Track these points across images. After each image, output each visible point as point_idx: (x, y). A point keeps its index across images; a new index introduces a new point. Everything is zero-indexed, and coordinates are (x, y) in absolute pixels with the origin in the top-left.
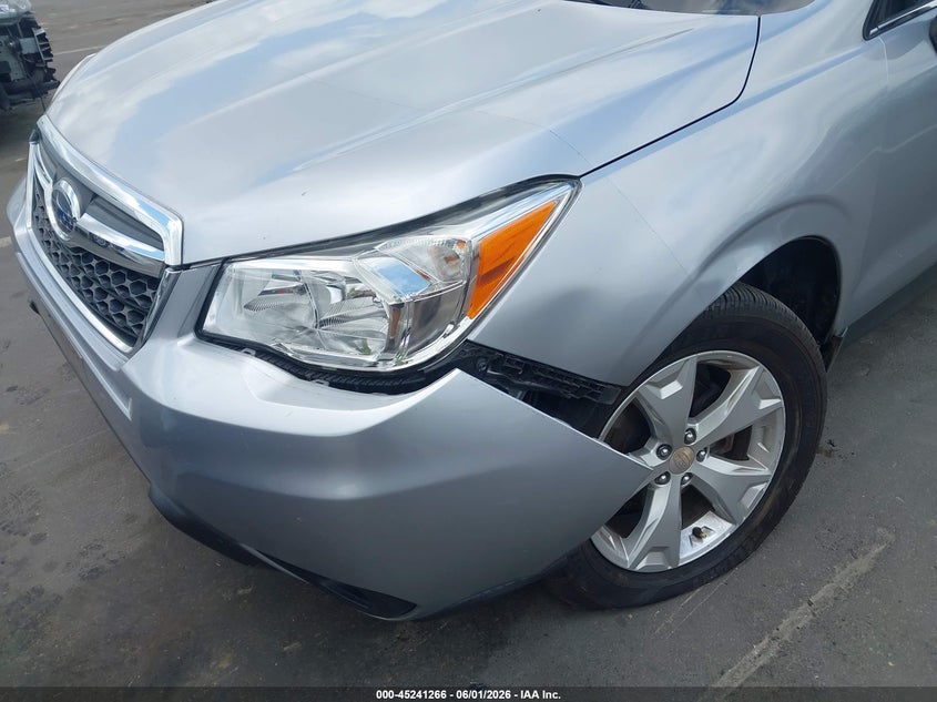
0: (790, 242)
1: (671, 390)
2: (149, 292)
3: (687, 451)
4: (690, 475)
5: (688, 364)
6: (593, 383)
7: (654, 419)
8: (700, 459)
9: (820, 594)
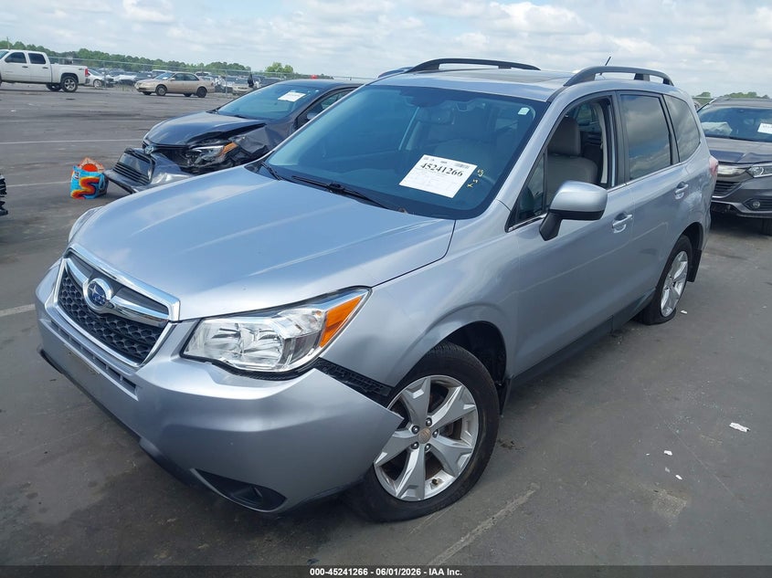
0: (471, 324)
1: (418, 394)
2: (153, 335)
3: (428, 431)
4: (429, 445)
5: (426, 381)
6: (377, 383)
7: (410, 410)
8: (435, 436)
9: (499, 514)
